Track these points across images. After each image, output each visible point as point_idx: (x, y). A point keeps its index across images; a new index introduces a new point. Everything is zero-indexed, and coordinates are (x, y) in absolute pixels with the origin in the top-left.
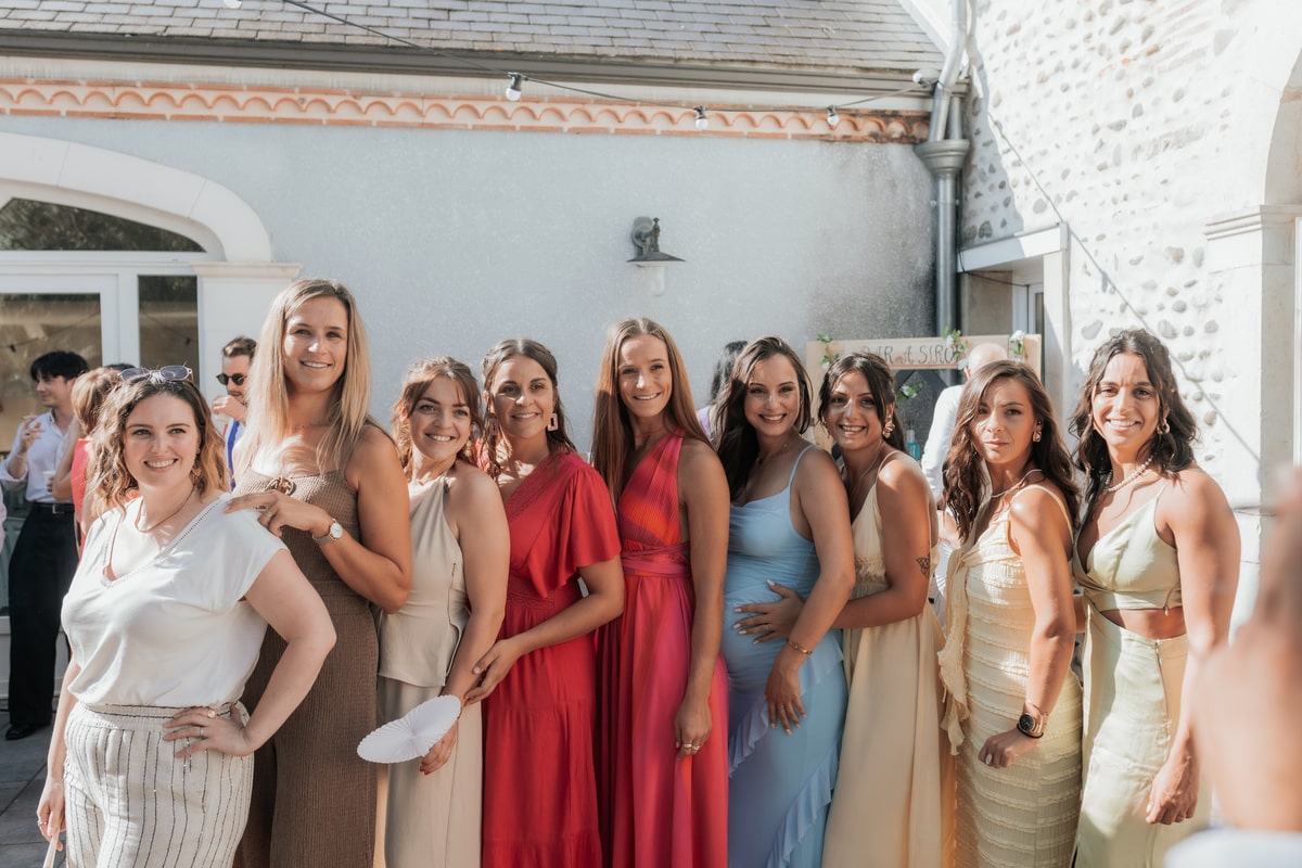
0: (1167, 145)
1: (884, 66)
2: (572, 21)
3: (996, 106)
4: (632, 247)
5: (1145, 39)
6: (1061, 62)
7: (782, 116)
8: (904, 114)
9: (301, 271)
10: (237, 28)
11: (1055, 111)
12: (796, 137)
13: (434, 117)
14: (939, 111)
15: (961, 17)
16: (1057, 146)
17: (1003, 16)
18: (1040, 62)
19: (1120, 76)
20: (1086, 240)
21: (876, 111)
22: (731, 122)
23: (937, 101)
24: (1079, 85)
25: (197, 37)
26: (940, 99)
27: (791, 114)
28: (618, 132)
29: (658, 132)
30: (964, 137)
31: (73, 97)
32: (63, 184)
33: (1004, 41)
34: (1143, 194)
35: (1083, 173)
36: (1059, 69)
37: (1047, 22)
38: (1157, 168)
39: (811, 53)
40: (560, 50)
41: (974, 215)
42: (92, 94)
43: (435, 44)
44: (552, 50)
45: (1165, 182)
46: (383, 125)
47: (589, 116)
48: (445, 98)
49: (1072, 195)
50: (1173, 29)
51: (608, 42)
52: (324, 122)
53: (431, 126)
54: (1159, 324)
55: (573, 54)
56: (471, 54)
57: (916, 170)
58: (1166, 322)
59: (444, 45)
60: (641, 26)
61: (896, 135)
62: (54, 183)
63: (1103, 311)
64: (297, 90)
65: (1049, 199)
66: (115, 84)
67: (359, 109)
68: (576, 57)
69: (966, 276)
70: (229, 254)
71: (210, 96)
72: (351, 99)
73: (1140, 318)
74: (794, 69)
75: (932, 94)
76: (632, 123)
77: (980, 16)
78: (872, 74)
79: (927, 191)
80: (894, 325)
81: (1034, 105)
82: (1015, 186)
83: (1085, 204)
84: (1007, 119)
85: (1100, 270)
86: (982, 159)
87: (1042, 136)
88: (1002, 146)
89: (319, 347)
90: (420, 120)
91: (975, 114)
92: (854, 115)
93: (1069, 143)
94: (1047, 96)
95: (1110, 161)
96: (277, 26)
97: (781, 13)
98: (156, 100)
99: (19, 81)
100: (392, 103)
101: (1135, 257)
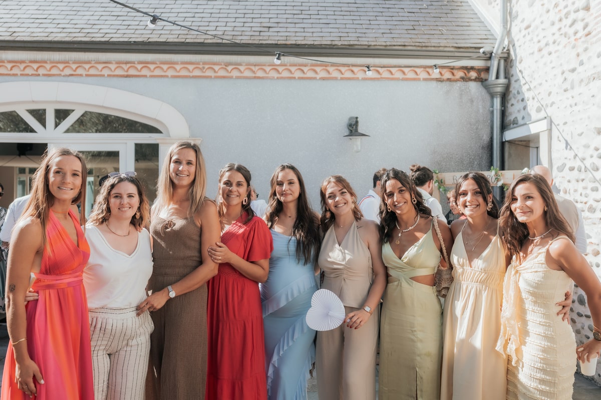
0: (594, 79)
1: (467, 46)
2: (323, 30)
3: (520, 63)
4: (347, 130)
5: (584, 28)
6: (548, 41)
7: (418, 70)
8: (477, 68)
9: (202, 141)
10: (178, 38)
11: (545, 64)
12: (425, 80)
13: (260, 74)
14: (493, 66)
15: (505, 22)
16: (546, 81)
17: (523, 21)
18: (539, 42)
19: (574, 47)
20: (558, 125)
21: (463, 67)
22: (394, 73)
23: (492, 61)
24: (556, 52)
25: (161, 42)
26: (494, 61)
27: (422, 69)
28: (342, 79)
29: (360, 79)
30: (506, 78)
31: (110, 69)
32: (104, 105)
33: (524, 32)
34: (583, 102)
35: (557, 93)
36: (547, 44)
37: (542, 23)
38: (589, 90)
39: (432, 41)
40: (316, 43)
41: (511, 114)
42: (117, 67)
43: (261, 42)
44: (312, 43)
45: (593, 96)
46: (238, 78)
47: (328, 72)
48: (265, 65)
49: (553, 103)
50: (597, 23)
51: (339, 39)
52: (213, 77)
53: (259, 78)
54: (591, 164)
55: (322, 45)
56: (276, 46)
57: (483, 94)
58: (594, 163)
59: (264, 42)
60: (355, 31)
61: (473, 78)
62: (101, 105)
63: (566, 158)
64: (201, 63)
65: (542, 106)
66: (127, 63)
67: (228, 71)
68: (323, 46)
69: (507, 143)
70: (171, 134)
71: (165, 67)
72: (225, 67)
73: (582, 162)
74: (424, 48)
75: (490, 58)
76: (348, 74)
77: (514, 21)
78: (461, 50)
79: (488, 103)
80: (472, 166)
81: (536, 62)
82: (528, 100)
83: (558, 108)
84: (525, 69)
85: (565, 139)
86: (514, 88)
87: (539, 76)
88: (523, 82)
89: (183, 168)
90: (254, 75)
91: (511, 67)
92: (452, 69)
93: (551, 79)
94: (542, 57)
95: (569, 87)
96: (194, 37)
97: (421, 23)
98: (143, 69)
99: (88, 62)
100: (242, 68)
101: (580, 132)
